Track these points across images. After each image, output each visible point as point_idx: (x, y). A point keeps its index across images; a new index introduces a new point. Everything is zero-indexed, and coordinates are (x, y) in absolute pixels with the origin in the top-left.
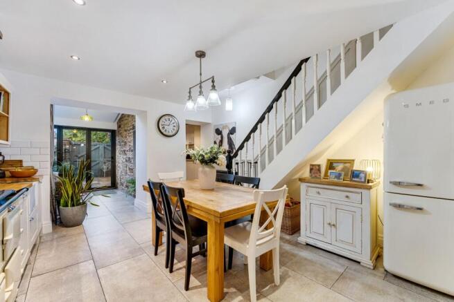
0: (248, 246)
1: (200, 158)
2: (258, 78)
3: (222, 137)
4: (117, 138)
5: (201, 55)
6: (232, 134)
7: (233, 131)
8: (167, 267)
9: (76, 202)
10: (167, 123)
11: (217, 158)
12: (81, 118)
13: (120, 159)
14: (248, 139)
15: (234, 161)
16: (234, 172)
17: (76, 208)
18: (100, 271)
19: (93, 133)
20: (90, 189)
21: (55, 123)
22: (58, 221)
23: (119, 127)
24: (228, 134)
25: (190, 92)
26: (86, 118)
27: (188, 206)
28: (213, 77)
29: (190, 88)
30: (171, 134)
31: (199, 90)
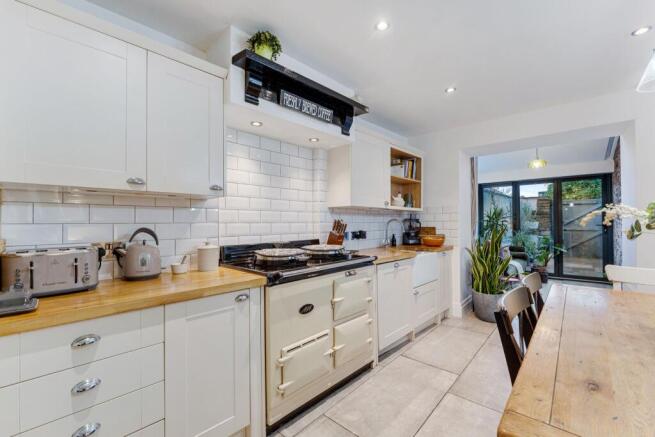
18: (449, 397)
26: (537, 164)
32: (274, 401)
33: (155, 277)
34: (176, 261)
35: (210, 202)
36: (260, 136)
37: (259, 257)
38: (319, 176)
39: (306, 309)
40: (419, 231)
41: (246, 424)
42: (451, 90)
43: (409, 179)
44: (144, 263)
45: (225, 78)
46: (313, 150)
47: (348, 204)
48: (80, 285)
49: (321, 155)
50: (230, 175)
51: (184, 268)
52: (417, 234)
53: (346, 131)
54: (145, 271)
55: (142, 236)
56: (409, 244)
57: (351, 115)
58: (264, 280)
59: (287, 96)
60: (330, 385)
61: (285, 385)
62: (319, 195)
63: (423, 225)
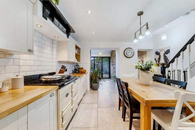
0: (170, 127)
1: (140, 68)
2: (188, 13)
3: (160, 56)
4: (111, 60)
5: (141, 14)
6: (167, 54)
7: (168, 52)
8: (123, 118)
9: (96, 82)
10: (129, 51)
11: (151, 68)
12: (99, 54)
13: (112, 67)
14: (178, 55)
15: (167, 70)
16: (167, 76)
17: (96, 84)
18: (99, 109)
19: (103, 58)
20: (102, 78)
21: (92, 56)
22: (92, 88)
23: (111, 55)
24: (164, 54)
25: (135, 35)
26: (101, 53)
27: (130, 92)
28: (147, 23)
29: (135, 33)
30: (130, 56)
31: (140, 32)
38: (55, 50)
39: (67, 95)
40: (79, 69)
42: (93, 33)
45: (34, 4)
46: (53, 40)
49: (56, 42)
52: (78, 69)
53: (68, 37)
56: (77, 73)
57: (70, 32)
58: (58, 87)
59: (56, 20)
61: (64, 123)
62: (55, 57)
63: (80, 67)
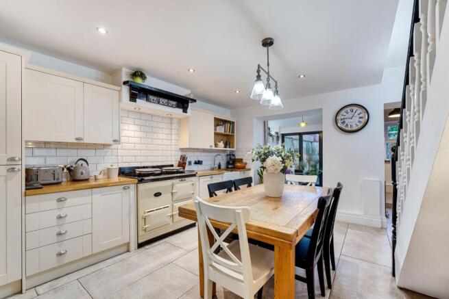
10: (350, 115)
26: (303, 125)
30: (355, 128)
32: (141, 233)
33: (87, 180)
34: (97, 173)
35: (114, 146)
36: (141, 113)
37: (137, 172)
38: (174, 132)
39: (158, 195)
40: (234, 160)
41: (128, 241)
43: (228, 133)
44: (82, 174)
45: (120, 91)
47: (188, 147)
48: (55, 181)
49: (175, 121)
50: (124, 133)
51: (100, 177)
52: (233, 162)
53: (185, 111)
54: (82, 177)
55: (80, 162)
56: (229, 168)
57: (188, 103)
58: (136, 181)
59: (151, 97)
60: (170, 230)
61: (146, 226)
62: (174, 142)
63: (237, 157)
